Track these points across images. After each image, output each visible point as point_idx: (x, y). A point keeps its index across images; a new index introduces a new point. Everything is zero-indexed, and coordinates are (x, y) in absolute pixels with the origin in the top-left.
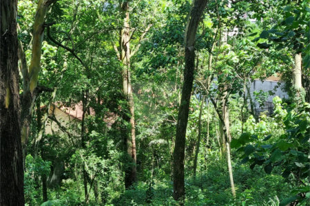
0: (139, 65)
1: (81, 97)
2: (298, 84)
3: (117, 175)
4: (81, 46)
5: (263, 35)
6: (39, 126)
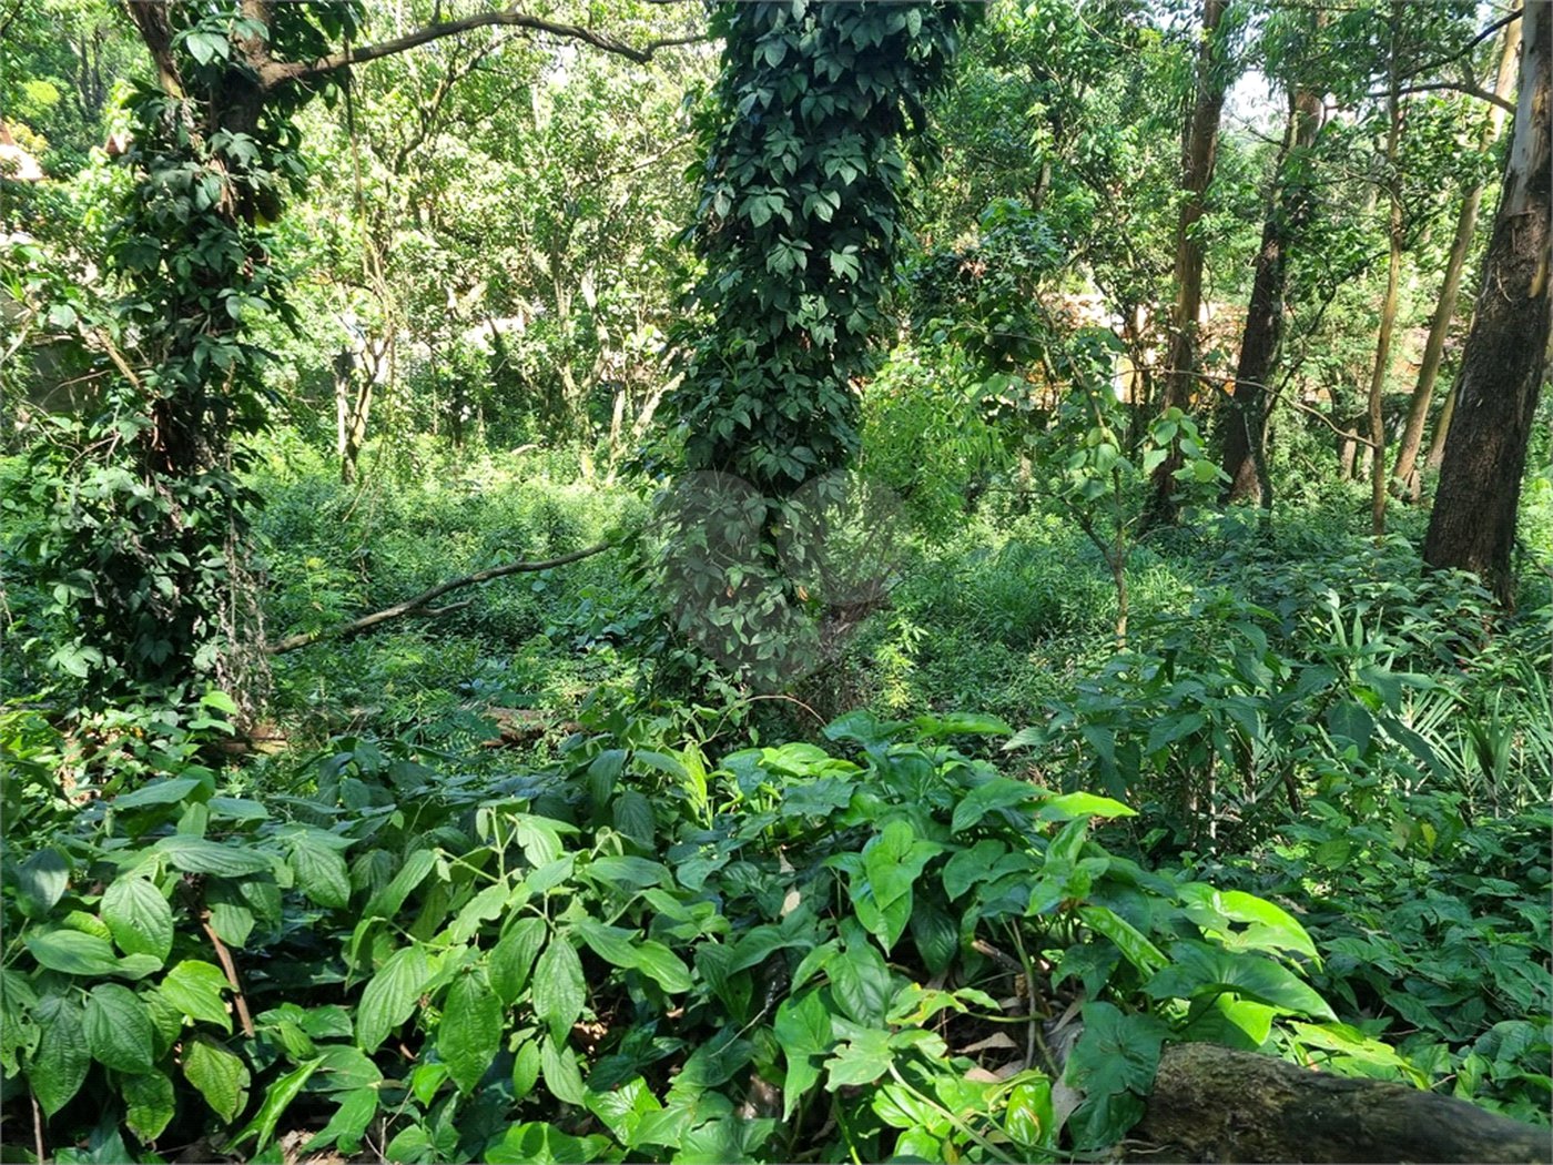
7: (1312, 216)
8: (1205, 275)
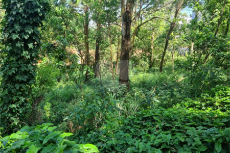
0: (155, 43)
1: (142, 48)
2: (192, 49)
3: (148, 65)
4: (143, 37)
5: (185, 38)
6: (133, 54)
7: (101, 39)
8: (89, 46)
